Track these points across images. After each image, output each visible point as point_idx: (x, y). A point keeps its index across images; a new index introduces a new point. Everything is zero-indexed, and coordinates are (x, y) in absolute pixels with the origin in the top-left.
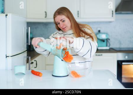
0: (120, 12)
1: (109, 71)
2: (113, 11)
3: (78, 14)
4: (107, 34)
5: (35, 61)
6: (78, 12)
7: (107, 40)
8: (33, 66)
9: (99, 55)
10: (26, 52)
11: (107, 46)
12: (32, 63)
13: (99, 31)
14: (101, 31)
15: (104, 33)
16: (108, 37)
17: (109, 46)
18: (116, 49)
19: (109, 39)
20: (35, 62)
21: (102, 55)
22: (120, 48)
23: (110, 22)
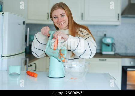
0: (126, 15)
1: (108, 74)
2: (118, 14)
3: (82, 16)
4: (112, 38)
5: (34, 63)
6: (82, 14)
7: (113, 45)
8: (32, 69)
9: (103, 60)
10: (25, 53)
11: (112, 51)
12: (31, 65)
13: (105, 35)
14: (107, 35)
15: (109, 37)
16: (113, 42)
17: (114, 51)
18: (121, 54)
19: (114, 44)
20: (35, 65)
21: (106, 60)
22: (126, 54)
23: (116, 26)
